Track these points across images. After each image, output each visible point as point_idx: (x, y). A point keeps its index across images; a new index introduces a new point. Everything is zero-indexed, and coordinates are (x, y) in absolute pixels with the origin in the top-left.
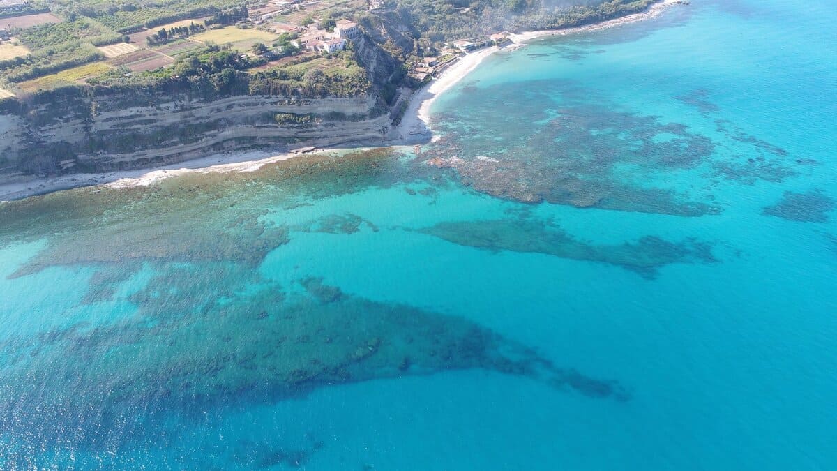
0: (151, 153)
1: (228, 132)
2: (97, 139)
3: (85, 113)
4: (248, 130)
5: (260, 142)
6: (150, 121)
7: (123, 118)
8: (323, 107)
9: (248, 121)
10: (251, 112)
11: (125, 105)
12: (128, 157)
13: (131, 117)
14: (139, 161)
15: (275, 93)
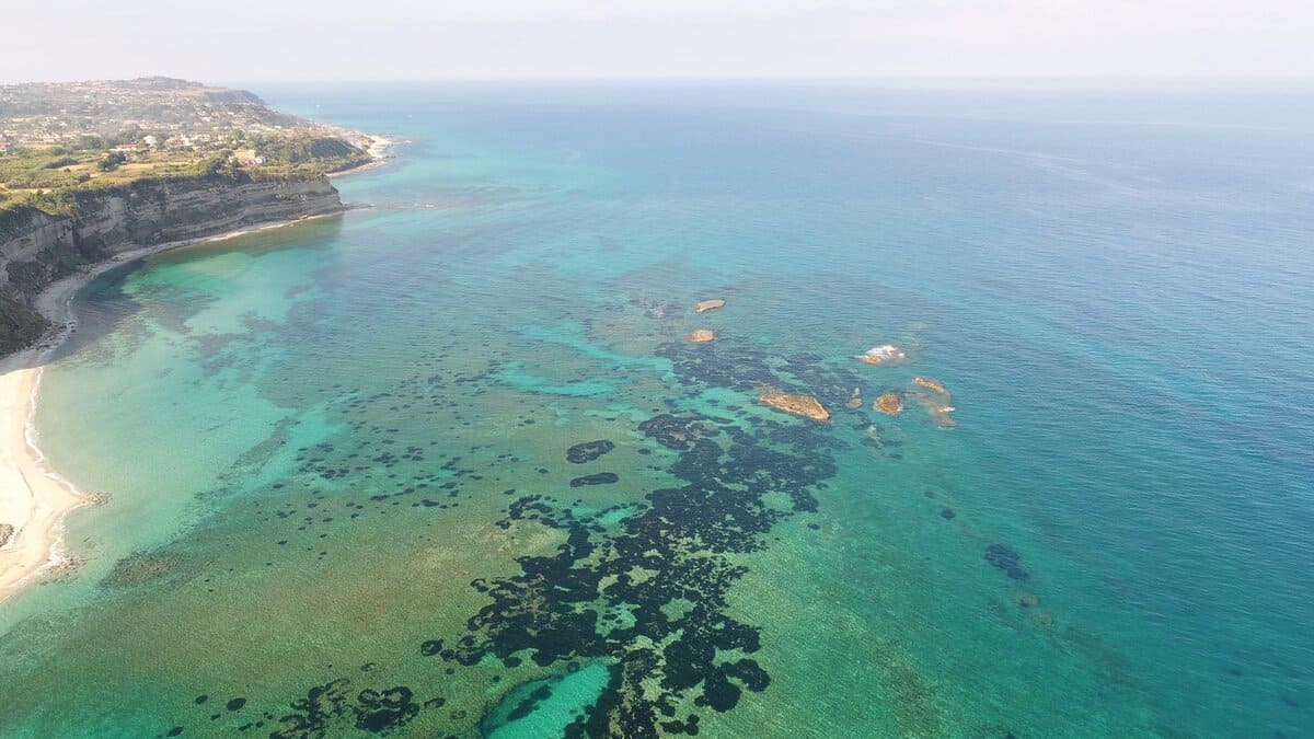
0: (212, 224)
1: (247, 211)
2: (172, 216)
3: (161, 197)
4: (259, 209)
5: (267, 217)
6: (203, 202)
7: (185, 200)
8: (304, 188)
9: (256, 202)
10: (258, 196)
11: (187, 190)
12: (198, 228)
13: (191, 199)
14: (205, 230)
15: (270, 181)
